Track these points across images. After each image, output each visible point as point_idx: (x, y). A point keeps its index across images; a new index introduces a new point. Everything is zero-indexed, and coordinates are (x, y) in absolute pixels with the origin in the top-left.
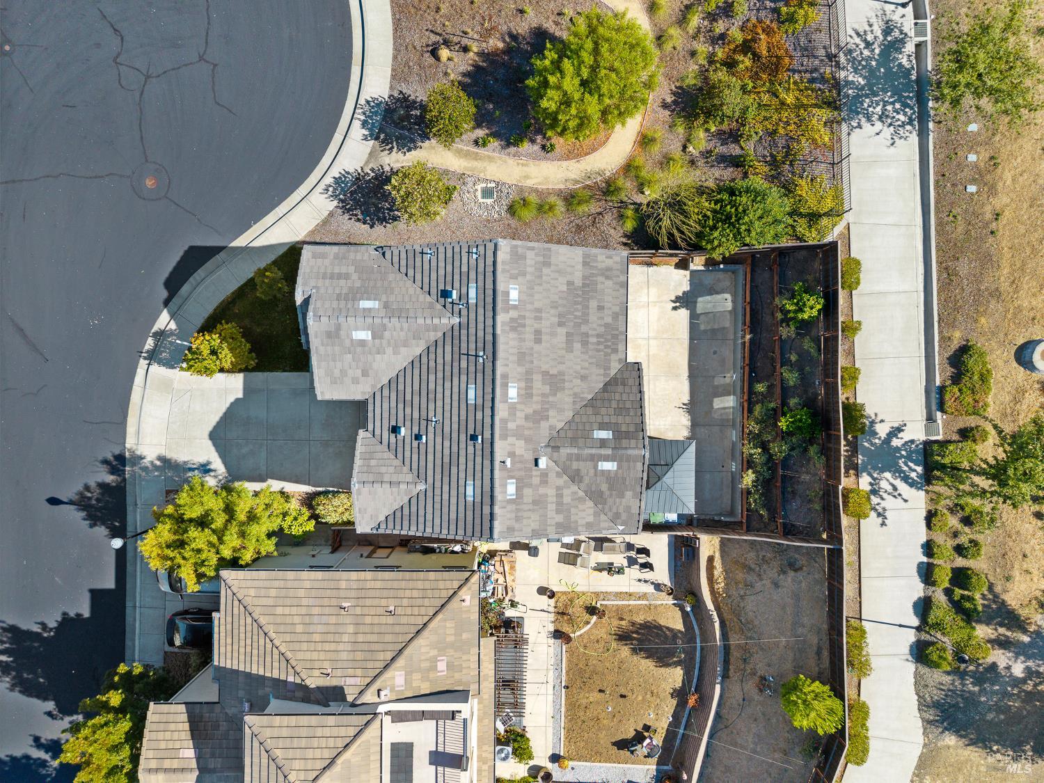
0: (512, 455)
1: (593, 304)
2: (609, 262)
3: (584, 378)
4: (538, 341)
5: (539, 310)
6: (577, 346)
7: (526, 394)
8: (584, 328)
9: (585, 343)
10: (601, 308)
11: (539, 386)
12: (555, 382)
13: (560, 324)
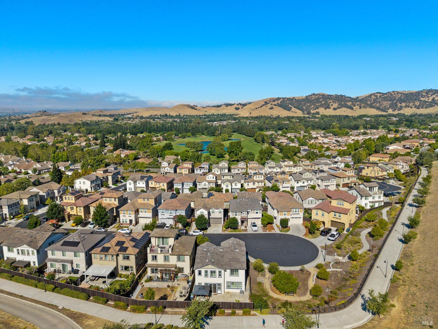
0: (211, 250)
1: (236, 263)
2: (244, 265)
3: (223, 261)
4: (230, 254)
5: (235, 254)
6: (229, 260)
7: (221, 252)
8: (232, 261)
9: (229, 261)
10: (236, 264)
11: (222, 254)
12: (223, 256)
13: (232, 257)
